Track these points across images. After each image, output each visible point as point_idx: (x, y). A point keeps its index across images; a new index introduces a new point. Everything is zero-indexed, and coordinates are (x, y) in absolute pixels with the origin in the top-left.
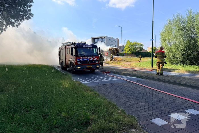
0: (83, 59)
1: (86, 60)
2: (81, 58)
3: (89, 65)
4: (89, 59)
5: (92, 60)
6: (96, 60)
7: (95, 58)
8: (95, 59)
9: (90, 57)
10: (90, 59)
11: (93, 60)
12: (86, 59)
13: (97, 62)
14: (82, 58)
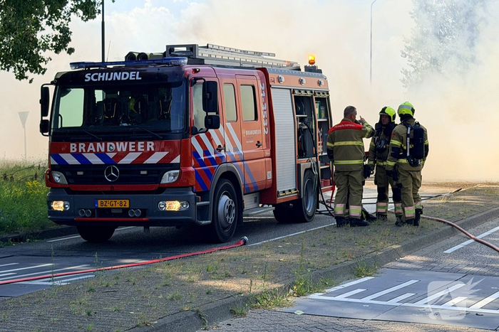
0: (78, 155)
1: (95, 160)
2: (68, 151)
3: (112, 193)
4: (111, 155)
5: (133, 164)
6: (165, 166)
7: (151, 153)
8: (155, 158)
9: (121, 146)
10: (122, 155)
11: (137, 165)
12: (100, 155)
13: (168, 178)
14: (73, 147)
